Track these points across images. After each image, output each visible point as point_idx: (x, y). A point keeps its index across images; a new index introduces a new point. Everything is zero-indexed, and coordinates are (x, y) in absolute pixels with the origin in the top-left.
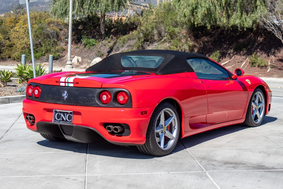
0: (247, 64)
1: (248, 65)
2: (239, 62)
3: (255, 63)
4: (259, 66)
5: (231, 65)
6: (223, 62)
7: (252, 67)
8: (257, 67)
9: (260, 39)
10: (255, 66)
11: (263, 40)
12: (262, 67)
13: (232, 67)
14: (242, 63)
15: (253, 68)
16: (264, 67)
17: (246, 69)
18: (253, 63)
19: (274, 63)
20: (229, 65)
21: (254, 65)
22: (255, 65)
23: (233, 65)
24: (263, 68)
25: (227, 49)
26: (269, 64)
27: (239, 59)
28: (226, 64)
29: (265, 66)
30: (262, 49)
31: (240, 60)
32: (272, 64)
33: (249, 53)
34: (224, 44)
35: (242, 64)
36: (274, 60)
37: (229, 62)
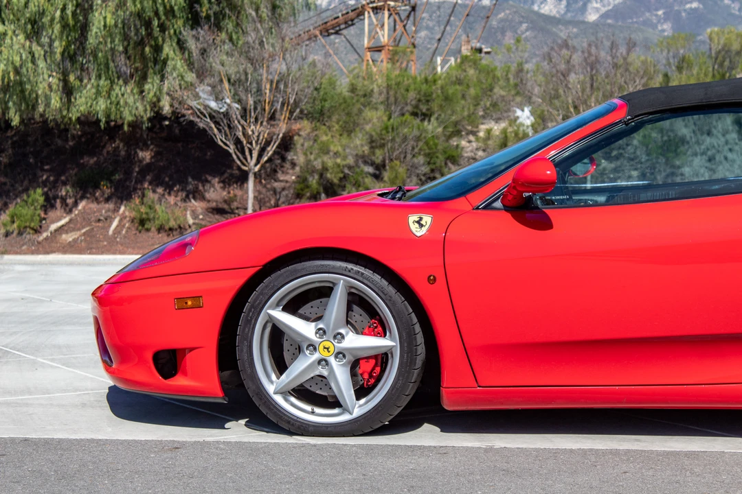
0: (127, 225)
1: (129, 228)
2: (99, 220)
3: (149, 220)
4: (160, 229)
5: (79, 229)
6: (53, 222)
7: (140, 232)
8: (156, 233)
9: (146, 155)
10: (148, 230)
11: (152, 158)
12: (171, 229)
13: (84, 234)
14: (108, 221)
15: (144, 235)
16: (176, 230)
17: (125, 237)
18: (142, 222)
19: (202, 219)
20: (74, 230)
21: (146, 226)
22: (149, 227)
23: (83, 227)
24: (175, 233)
25: (54, 186)
26: (191, 221)
27: (99, 211)
28: (63, 226)
29: (180, 227)
30: (157, 182)
31: (101, 215)
32: (197, 221)
33: (123, 193)
34: (40, 173)
35: (110, 226)
36: (200, 210)
37: (71, 220)
